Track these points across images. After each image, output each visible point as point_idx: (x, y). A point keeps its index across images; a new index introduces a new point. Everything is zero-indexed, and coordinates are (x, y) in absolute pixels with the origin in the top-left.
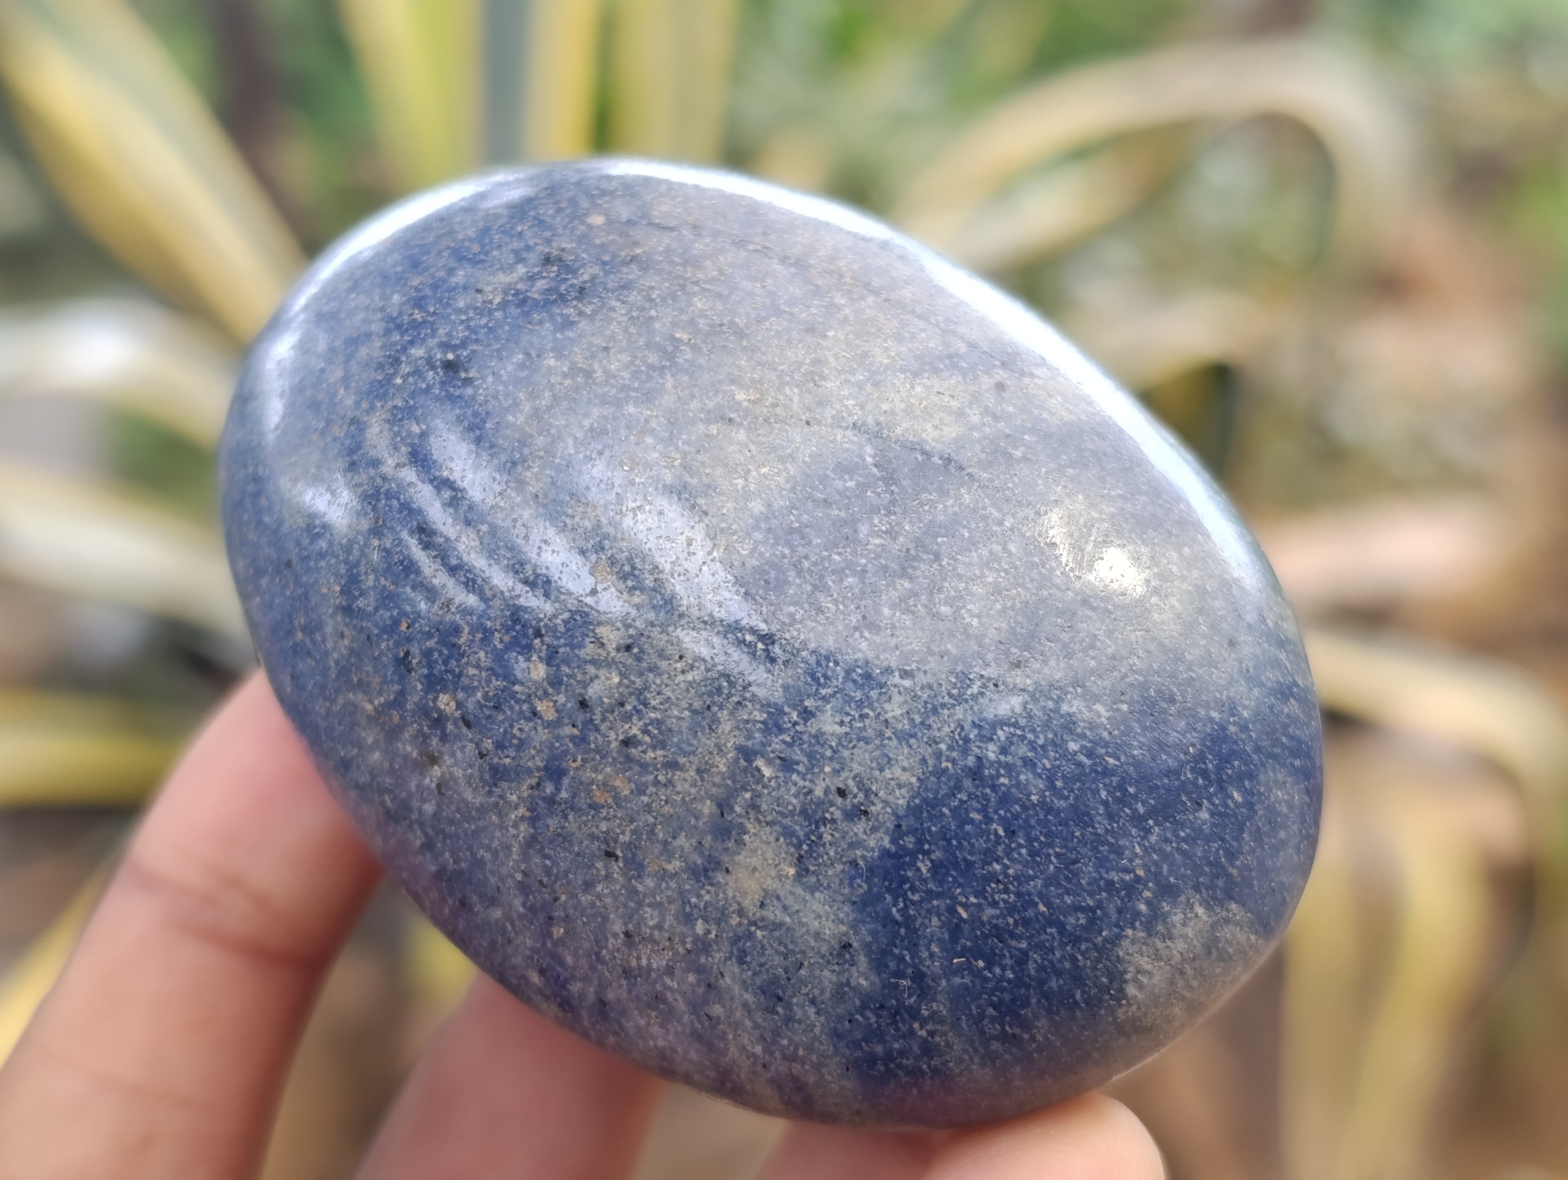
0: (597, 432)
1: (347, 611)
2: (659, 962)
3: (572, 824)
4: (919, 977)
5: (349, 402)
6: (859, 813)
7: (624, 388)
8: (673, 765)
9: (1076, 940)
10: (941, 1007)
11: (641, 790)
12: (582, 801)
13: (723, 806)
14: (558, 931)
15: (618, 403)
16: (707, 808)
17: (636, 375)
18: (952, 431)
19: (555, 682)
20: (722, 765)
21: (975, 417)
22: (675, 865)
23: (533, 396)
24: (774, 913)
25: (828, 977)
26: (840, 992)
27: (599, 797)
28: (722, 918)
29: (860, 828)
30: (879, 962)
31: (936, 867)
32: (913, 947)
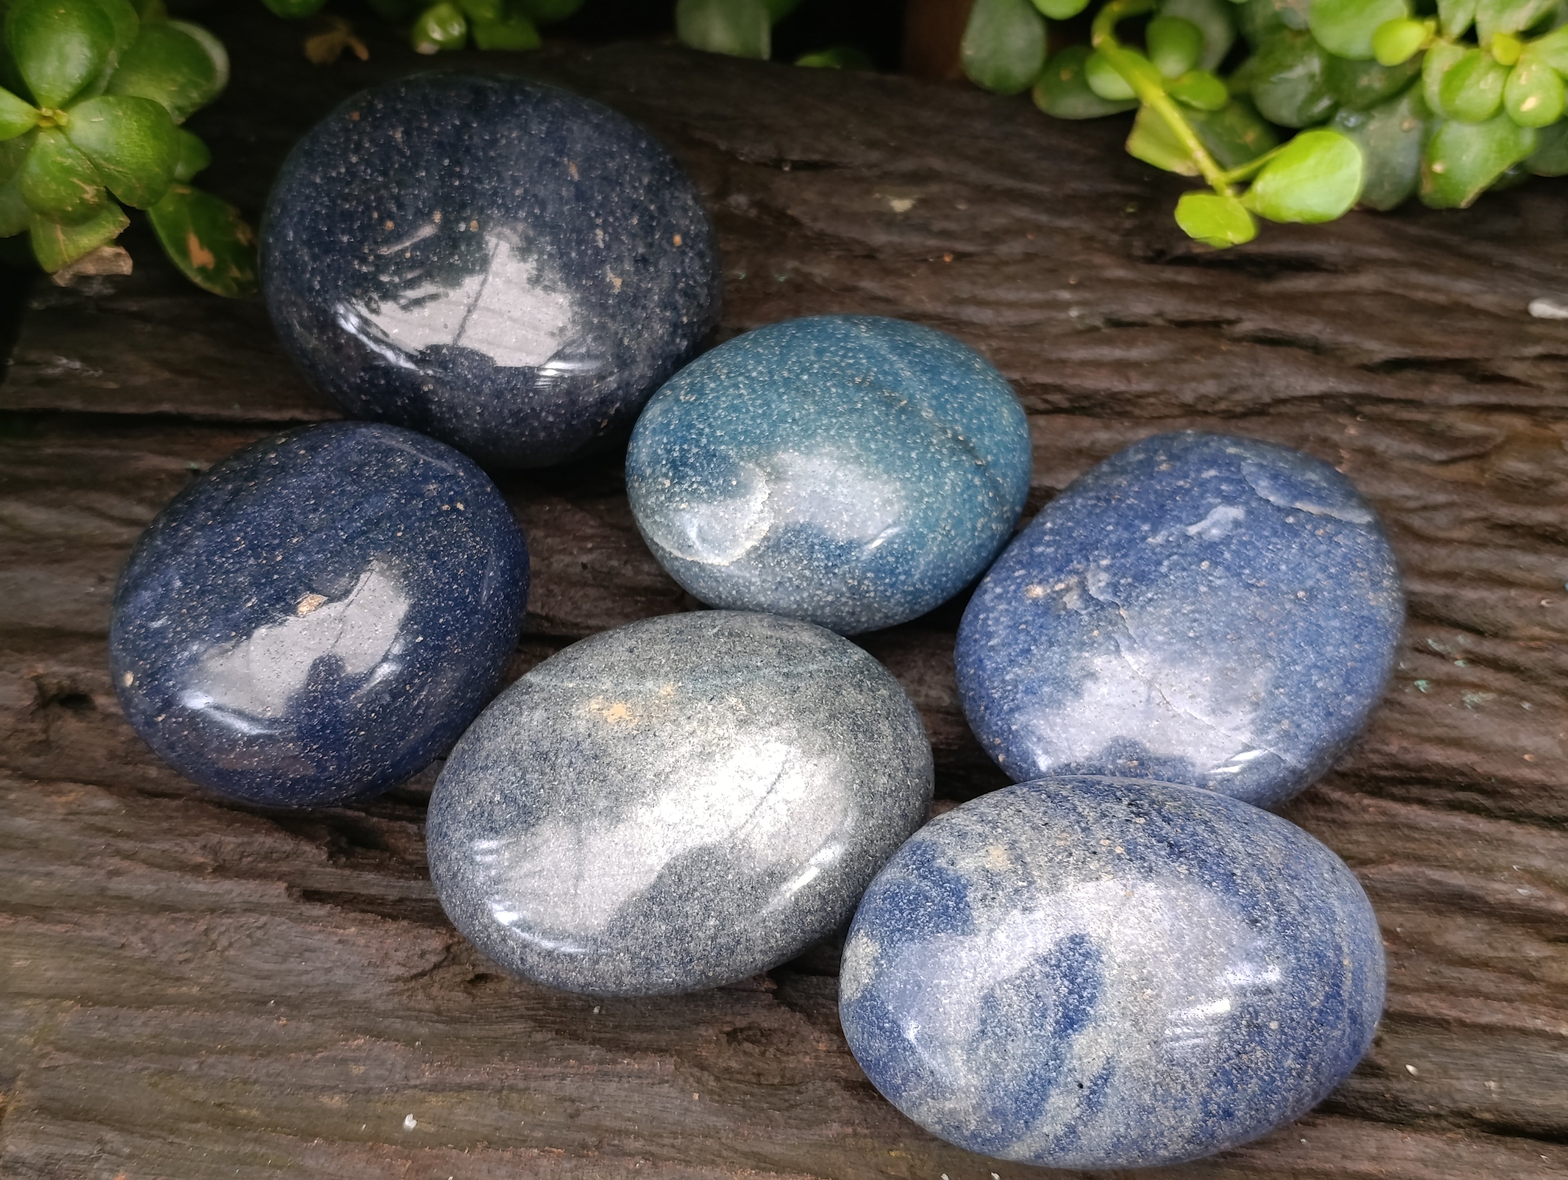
0: (1181, 937)
1: (1206, 823)
2: (1004, 814)
3: (1066, 822)
4: (925, 878)
5: (1280, 886)
6: (984, 898)
7: (1189, 960)
8: (1051, 860)
9: (892, 932)
10: (912, 878)
11: (1054, 847)
12: (1069, 830)
13: (1024, 864)
14: (1044, 796)
15: (1184, 954)
16: (1028, 859)
17: (1190, 970)
18: (1076, 1048)
19: (1111, 852)
20: (1036, 873)
21: (1075, 1062)
22: (1023, 838)
23: (1213, 932)
24: (982, 853)
25: (951, 853)
26: (944, 853)
27: (1065, 835)
28: (996, 838)
29: (979, 895)
30: (940, 870)
31: (948, 907)
32: (934, 882)
